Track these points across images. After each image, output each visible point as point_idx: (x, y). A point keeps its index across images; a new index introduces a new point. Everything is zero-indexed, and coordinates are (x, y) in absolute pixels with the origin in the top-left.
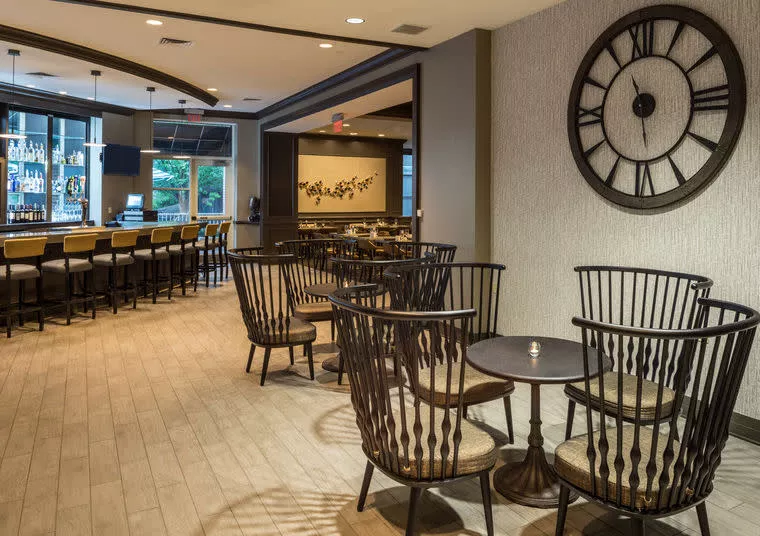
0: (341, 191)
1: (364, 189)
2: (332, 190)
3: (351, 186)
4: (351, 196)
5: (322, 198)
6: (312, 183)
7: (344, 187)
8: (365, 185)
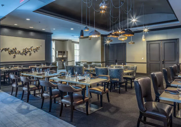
0: (25, 52)
1: (36, 52)
2: (21, 52)
3: (30, 50)
4: (30, 54)
5: (17, 55)
6: (11, 48)
7: (27, 51)
8: (36, 50)
